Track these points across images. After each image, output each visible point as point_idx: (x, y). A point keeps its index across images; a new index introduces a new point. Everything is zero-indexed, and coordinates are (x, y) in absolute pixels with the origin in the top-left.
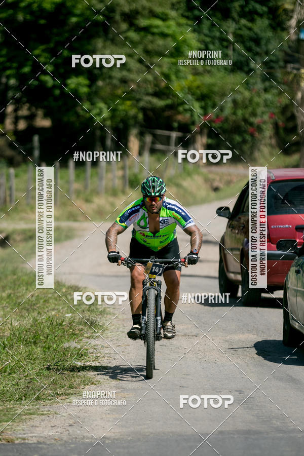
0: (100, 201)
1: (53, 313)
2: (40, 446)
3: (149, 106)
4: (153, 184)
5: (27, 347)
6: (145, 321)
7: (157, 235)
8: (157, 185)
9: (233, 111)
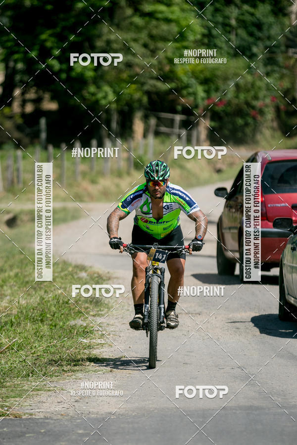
0: (106, 182)
1: (60, 292)
2: (47, 421)
3: (154, 89)
4: (157, 168)
5: (34, 324)
6: (148, 309)
7: (160, 221)
8: (161, 169)
9: (235, 95)
